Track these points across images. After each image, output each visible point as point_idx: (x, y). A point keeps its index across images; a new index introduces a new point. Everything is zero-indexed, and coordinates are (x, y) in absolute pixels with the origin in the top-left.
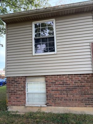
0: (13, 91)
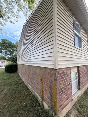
0: (63, 87)
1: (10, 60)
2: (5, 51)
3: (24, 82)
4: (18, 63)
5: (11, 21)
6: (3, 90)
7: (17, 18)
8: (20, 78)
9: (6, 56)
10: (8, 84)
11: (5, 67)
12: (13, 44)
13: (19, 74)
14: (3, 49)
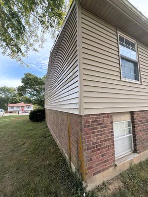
1: (36, 103)
2: (30, 90)
3: (52, 135)
4: (45, 107)
5: (34, 49)
6: (24, 144)
7: (42, 42)
8: (48, 129)
9: (31, 97)
10: (31, 137)
11: (28, 114)
12: (40, 79)
13: (46, 124)
14: (27, 88)
